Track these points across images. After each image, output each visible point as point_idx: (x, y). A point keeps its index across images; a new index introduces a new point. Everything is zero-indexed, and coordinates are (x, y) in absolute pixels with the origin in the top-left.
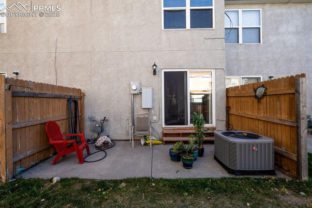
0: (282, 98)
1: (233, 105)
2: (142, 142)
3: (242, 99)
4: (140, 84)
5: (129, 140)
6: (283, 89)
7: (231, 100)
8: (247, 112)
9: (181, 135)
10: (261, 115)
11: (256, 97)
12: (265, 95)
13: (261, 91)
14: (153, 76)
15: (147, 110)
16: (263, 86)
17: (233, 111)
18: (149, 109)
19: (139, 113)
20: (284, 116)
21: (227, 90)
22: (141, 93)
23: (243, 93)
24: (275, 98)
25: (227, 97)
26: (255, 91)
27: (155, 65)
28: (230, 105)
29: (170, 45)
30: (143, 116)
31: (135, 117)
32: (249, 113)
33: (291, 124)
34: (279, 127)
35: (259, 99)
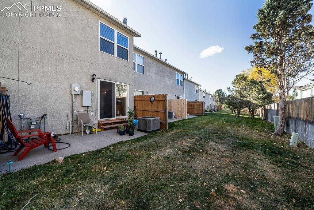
0: (161, 102)
1: (137, 105)
2: (88, 132)
3: (143, 102)
4: (81, 87)
5: (69, 134)
6: (161, 99)
7: (136, 102)
8: (146, 108)
9: (112, 123)
10: (153, 109)
11: (151, 101)
12: (155, 100)
13: (153, 99)
14: (92, 82)
15: (86, 108)
16: (153, 97)
17: (137, 108)
18: (88, 107)
19: (79, 110)
20: (161, 109)
21: (134, 97)
22: (82, 94)
23: (144, 99)
24: (158, 102)
25: (134, 101)
26: (150, 99)
27: (94, 75)
28: (136, 105)
29: (104, 63)
30: (83, 113)
31: (75, 113)
32: (147, 108)
33: (164, 111)
34: (160, 113)
35: (152, 102)
